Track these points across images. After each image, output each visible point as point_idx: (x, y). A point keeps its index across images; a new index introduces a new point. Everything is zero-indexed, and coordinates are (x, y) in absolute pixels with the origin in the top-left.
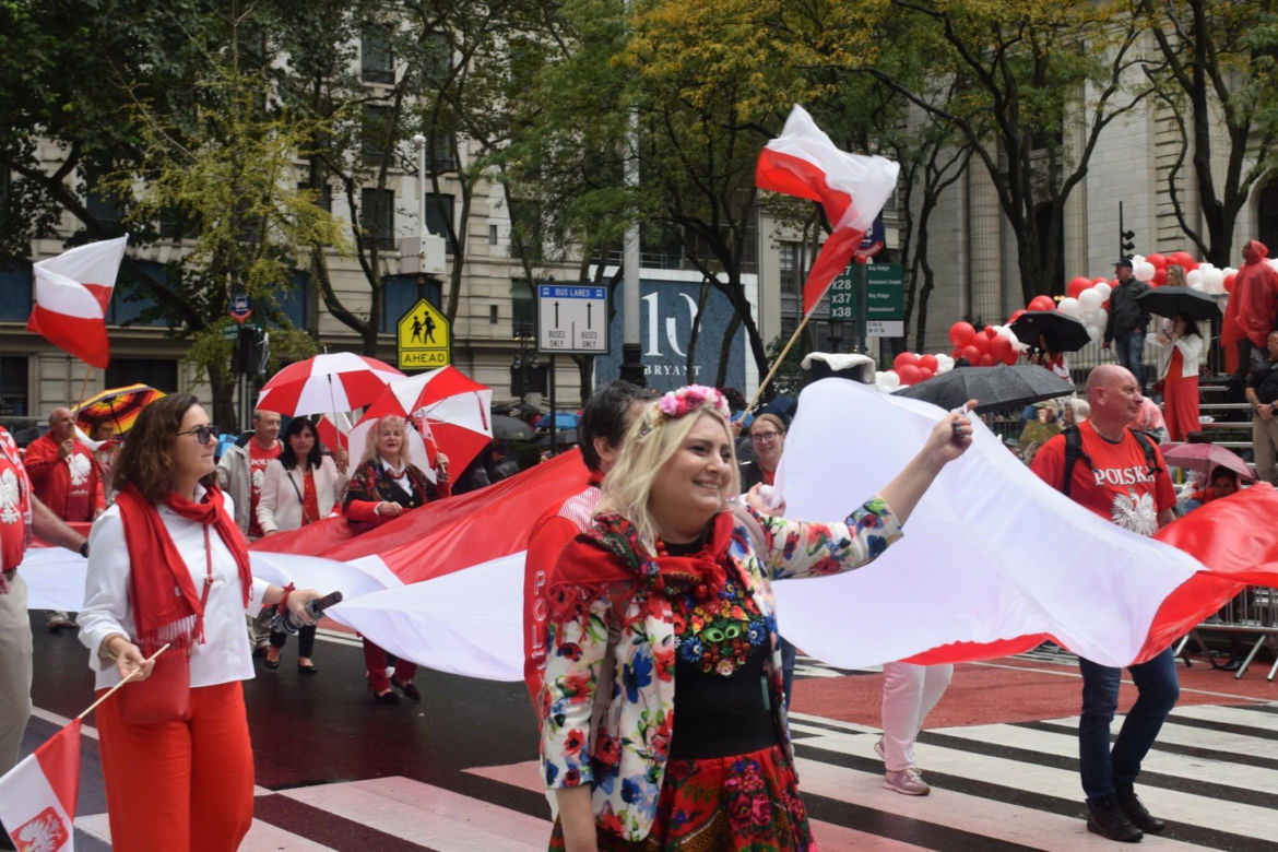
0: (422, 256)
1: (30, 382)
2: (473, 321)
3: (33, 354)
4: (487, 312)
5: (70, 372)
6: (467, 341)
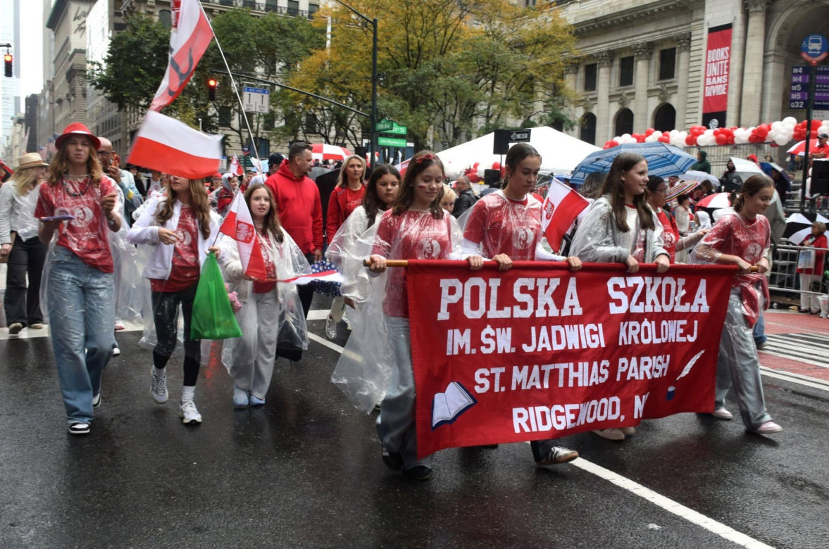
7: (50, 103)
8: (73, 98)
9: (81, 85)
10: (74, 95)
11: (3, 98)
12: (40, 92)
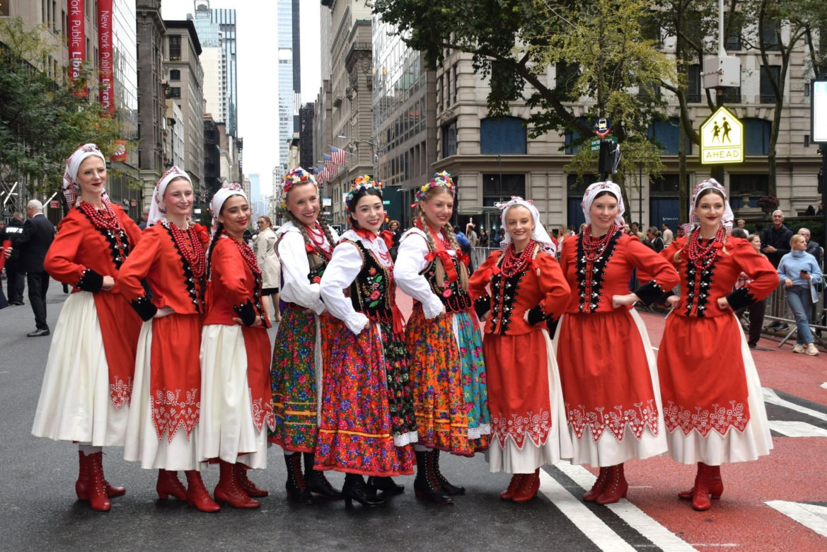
0: (720, 73)
1: (526, 189)
2: (792, 146)
3: (527, 172)
4: (802, 140)
5: (547, 182)
6: (788, 159)
7: (327, 110)
8: (354, 94)
9: (366, 72)
10: (356, 89)
11: (281, 119)
12: (316, 98)
